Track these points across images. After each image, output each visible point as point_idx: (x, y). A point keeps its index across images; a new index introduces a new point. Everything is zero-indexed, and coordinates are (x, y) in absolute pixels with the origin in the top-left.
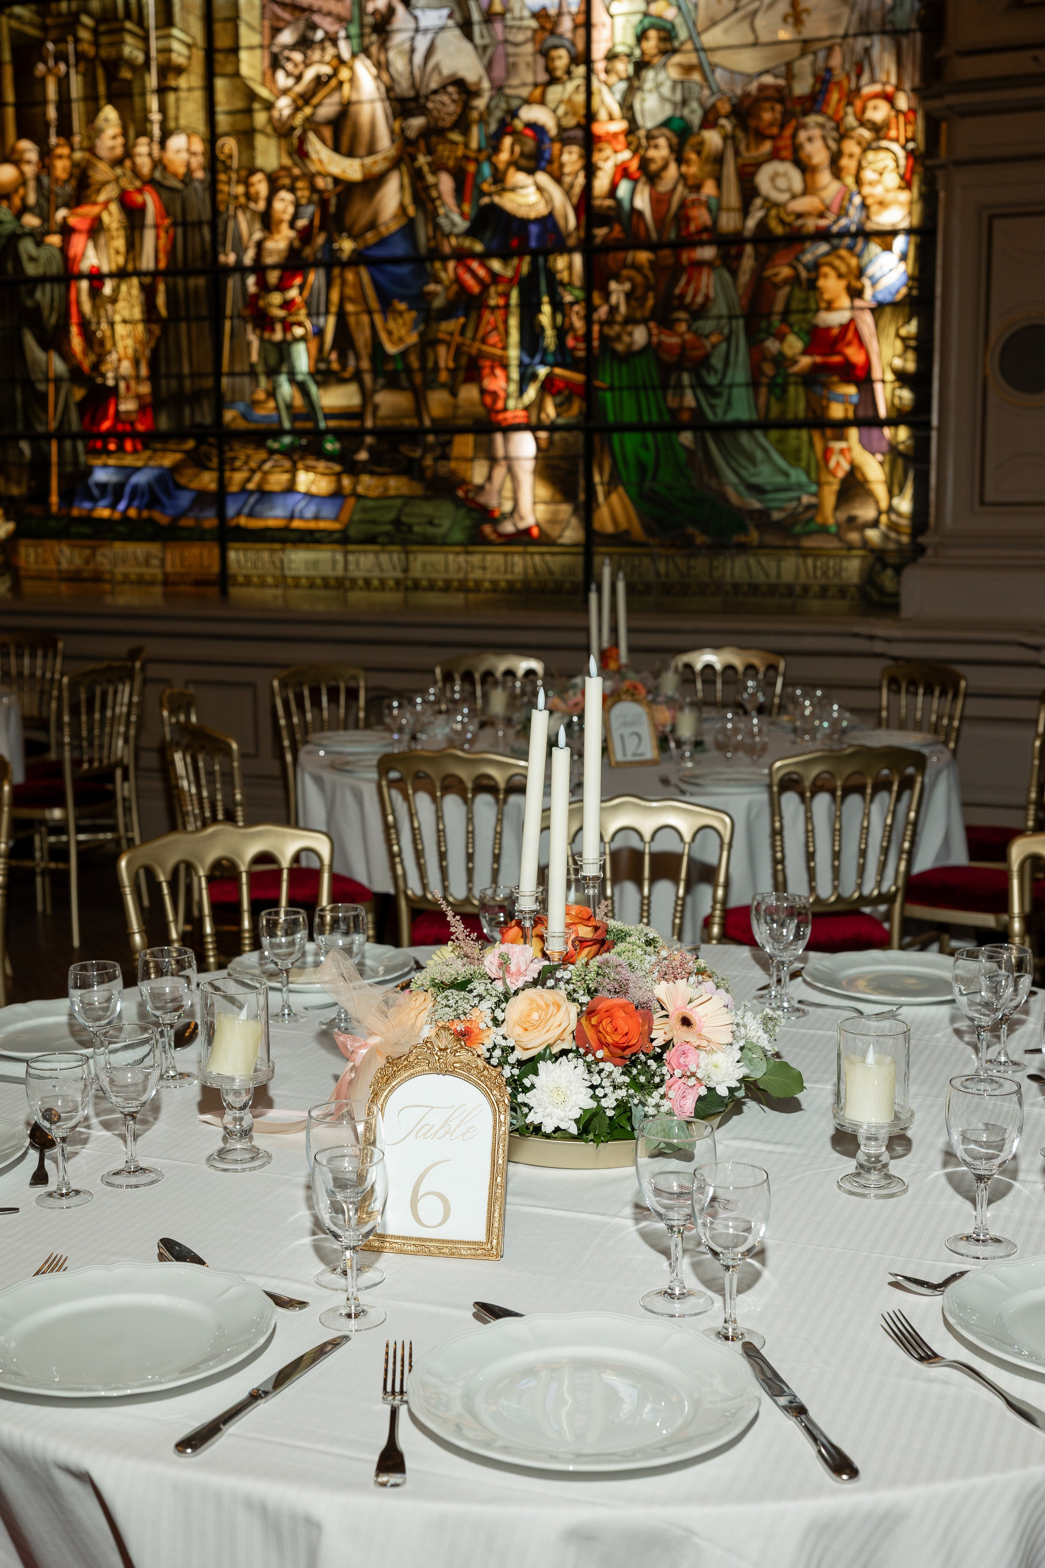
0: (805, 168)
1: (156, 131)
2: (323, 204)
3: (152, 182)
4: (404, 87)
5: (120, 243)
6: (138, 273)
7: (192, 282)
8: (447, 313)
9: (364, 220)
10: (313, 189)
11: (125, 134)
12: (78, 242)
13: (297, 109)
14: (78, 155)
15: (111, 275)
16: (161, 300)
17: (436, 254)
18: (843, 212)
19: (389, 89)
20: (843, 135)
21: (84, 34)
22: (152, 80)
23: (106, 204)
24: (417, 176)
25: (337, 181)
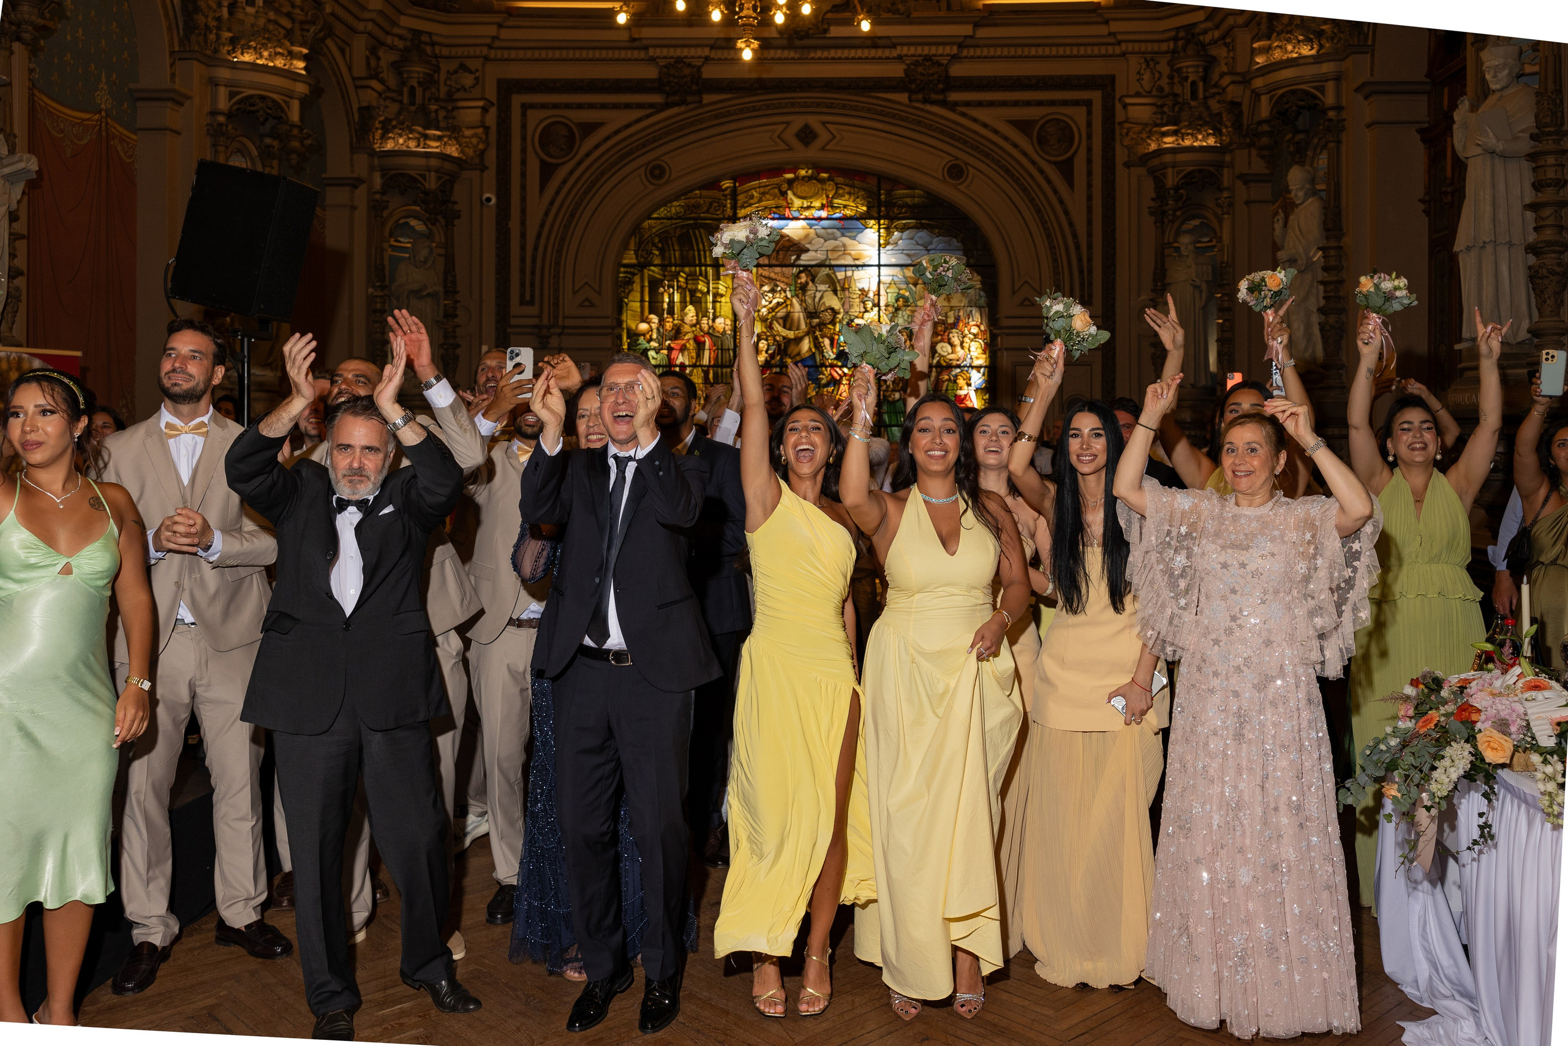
0: (952, 345)
1: (711, 316)
2: (779, 345)
3: (708, 333)
4: (811, 309)
5: (694, 354)
6: (701, 366)
7: (724, 370)
8: (827, 385)
9: (795, 352)
10: (775, 340)
11: (697, 315)
12: (674, 354)
13: (769, 313)
14: (676, 322)
15: (689, 366)
16: (711, 376)
17: (823, 365)
18: (965, 360)
19: (805, 309)
20: (964, 337)
21: (681, 279)
22: (710, 298)
23: (688, 340)
24: (816, 339)
25: (784, 338)
